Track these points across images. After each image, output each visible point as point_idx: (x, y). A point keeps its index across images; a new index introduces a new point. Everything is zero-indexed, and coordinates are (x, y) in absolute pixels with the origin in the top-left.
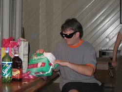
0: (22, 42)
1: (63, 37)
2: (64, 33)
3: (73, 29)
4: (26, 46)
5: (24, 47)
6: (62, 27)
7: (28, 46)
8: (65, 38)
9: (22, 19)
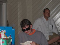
9: (7, 15)
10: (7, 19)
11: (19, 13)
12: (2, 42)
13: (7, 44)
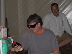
0: (3, 29)
1: (29, 28)
2: (29, 25)
3: (35, 21)
4: (5, 31)
5: (4, 32)
6: (28, 21)
7: (6, 31)
8: (31, 28)
9: (5, 11)
10: (5, 16)
11: (19, 9)
12: (2, 43)
13: (8, 45)
